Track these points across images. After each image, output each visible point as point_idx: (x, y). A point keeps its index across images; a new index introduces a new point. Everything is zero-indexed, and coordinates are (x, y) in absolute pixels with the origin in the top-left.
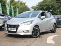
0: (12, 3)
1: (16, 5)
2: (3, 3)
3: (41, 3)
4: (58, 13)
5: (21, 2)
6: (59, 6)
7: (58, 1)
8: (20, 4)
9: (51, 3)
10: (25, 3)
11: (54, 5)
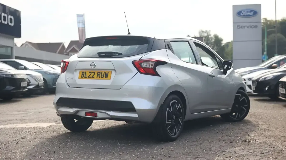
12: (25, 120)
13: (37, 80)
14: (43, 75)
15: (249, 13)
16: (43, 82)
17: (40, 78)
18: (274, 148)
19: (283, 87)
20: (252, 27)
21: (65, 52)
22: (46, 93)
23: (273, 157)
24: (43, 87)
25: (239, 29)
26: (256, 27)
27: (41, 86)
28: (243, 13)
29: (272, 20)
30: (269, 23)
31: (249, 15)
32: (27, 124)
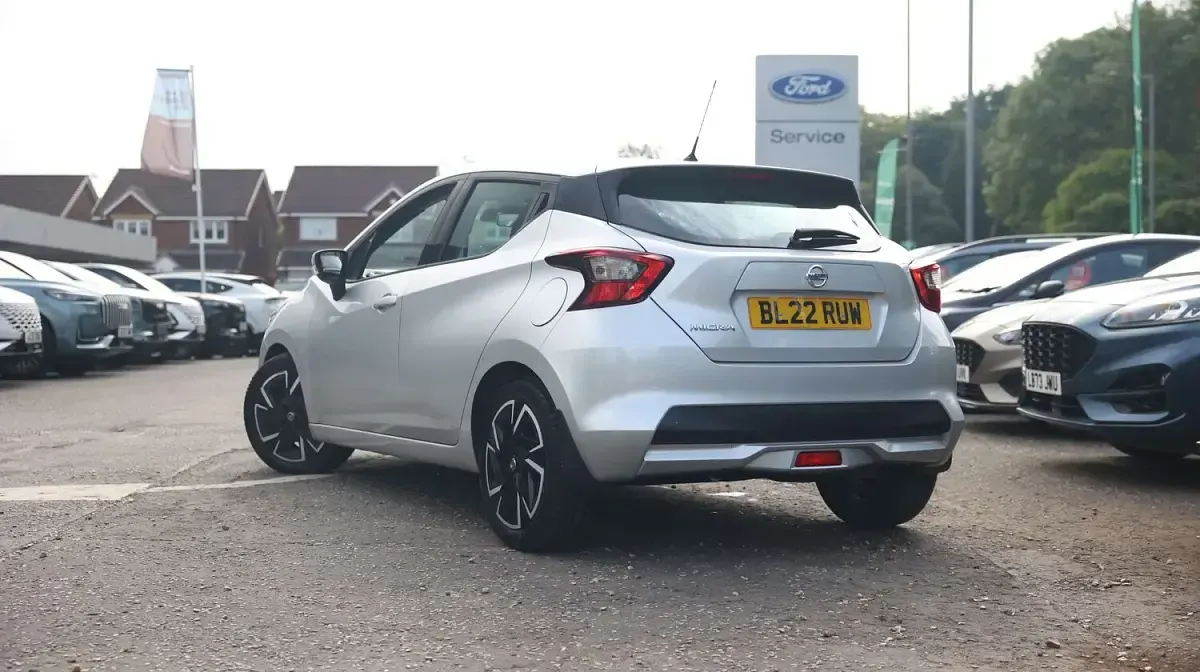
12: (19, 472)
13: (19, 322)
14: (39, 303)
15: (814, 88)
16: (41, 328)
17: (30, 315)
18: (978, 568)
19: (964, 358)
20: (823, 140)
21: (97, 213)
22: (49, 374)
23: (986, 598)
24: (39, 351)
25: (779, 144)
26: (839, 137)
27: (32, 345)
28: (792, 88)
29: (884, 116)
30: (870, 125)
31: (815, 95)
32: (43, 488)
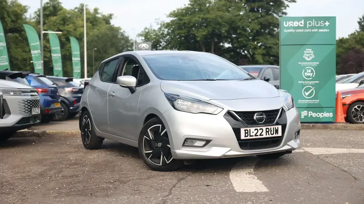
0: (53, 18)
1: (70, 27)
2: (8, 20)
3: (183, 15)
4: (259, 58)
5: (92, 11)
6: (261, 24)
7: (256, 5)
8: (88, 20)
9: (227, 15)
10: (110, 16)
11: (239, 24)
